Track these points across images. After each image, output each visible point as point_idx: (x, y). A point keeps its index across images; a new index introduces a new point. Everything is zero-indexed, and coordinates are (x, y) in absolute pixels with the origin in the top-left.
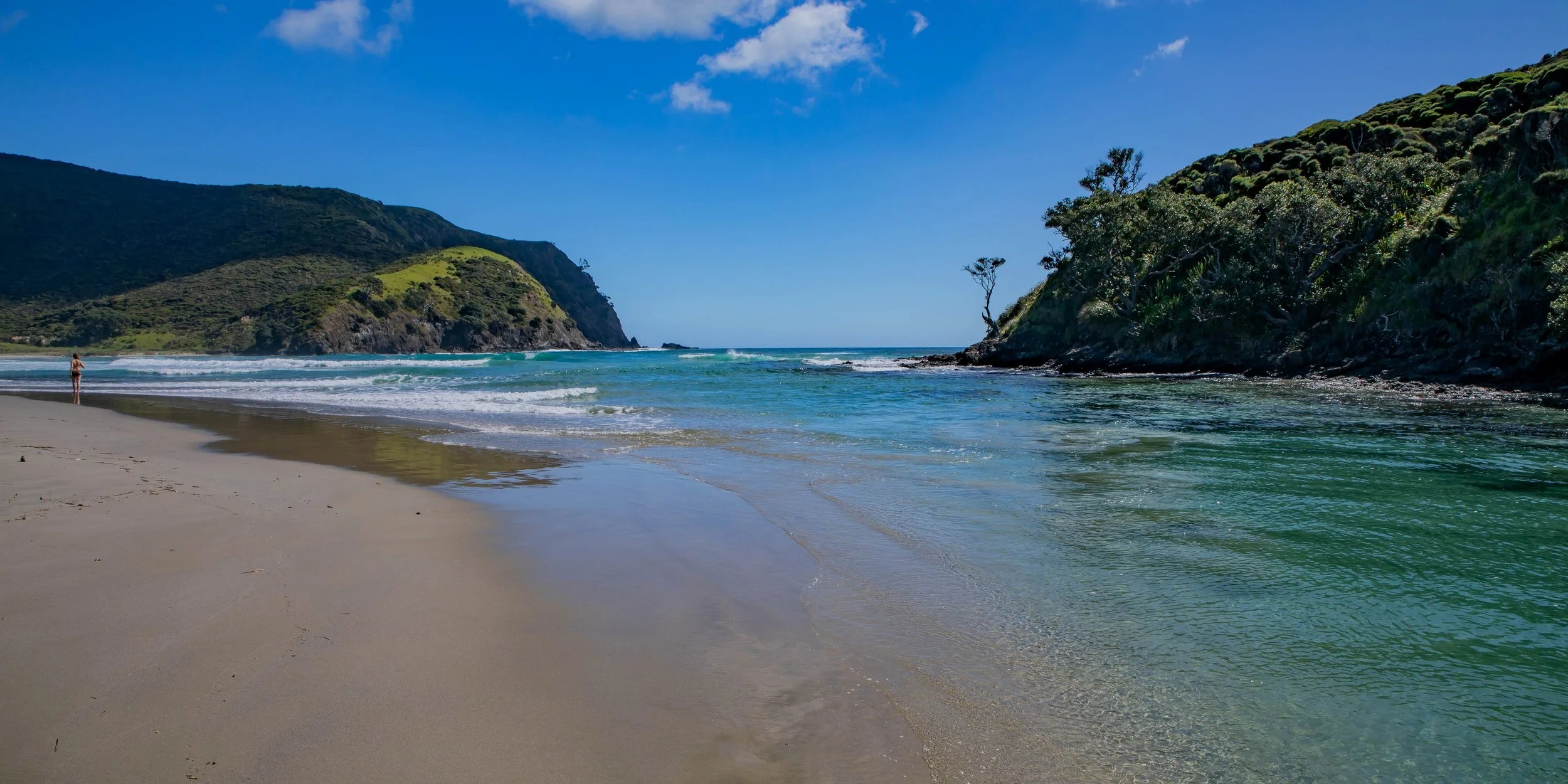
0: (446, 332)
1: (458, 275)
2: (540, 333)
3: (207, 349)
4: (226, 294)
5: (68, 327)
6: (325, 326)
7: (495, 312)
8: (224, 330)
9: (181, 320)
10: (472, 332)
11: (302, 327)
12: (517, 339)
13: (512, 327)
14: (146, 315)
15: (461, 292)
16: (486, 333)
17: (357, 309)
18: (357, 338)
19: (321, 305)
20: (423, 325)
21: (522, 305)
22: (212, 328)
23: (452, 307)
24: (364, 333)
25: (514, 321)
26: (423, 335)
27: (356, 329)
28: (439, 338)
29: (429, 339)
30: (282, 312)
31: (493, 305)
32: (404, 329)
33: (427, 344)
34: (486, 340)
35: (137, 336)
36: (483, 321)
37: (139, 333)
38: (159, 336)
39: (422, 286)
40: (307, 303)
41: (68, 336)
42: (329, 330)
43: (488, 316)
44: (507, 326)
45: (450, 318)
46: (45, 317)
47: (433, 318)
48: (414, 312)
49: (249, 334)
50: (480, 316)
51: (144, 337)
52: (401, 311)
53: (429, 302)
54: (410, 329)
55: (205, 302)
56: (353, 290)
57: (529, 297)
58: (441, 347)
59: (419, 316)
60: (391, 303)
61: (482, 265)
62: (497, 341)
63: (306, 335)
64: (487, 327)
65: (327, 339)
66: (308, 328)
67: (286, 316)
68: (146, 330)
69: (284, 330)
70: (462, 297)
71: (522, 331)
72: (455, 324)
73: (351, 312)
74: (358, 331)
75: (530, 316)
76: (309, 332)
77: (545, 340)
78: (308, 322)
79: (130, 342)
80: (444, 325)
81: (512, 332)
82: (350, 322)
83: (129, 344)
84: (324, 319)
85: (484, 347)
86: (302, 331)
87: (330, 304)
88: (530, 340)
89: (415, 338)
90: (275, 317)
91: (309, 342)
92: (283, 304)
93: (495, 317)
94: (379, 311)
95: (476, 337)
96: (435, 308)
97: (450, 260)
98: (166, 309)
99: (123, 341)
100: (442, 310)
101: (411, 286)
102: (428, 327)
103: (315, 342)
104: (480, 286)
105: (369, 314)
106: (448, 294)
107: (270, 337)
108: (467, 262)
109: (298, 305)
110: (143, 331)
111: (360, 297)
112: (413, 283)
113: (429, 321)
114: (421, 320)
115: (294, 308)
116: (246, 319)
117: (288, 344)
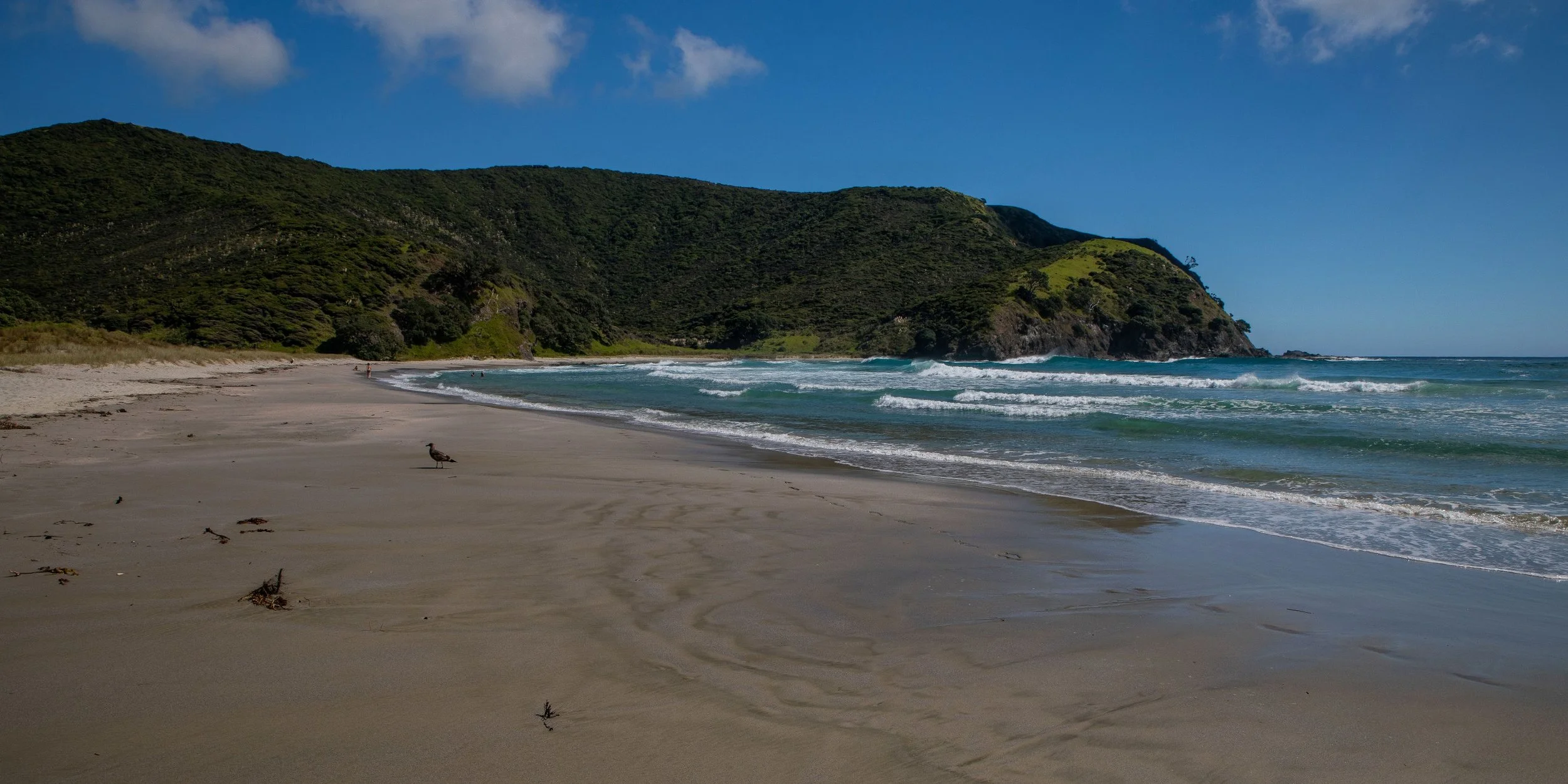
0: (1114, 335)
1: (1110, 270)
2: (1221, 337)
3: (861, 352)
4: (859, 295)
5: (716, 329)
6: (996, 327)
7: (1167, 313)
8: (876, 332)
9: (822, 322)
10: (1144, 335)
11: (969, 327)
12: (1194, 345)
13: (1188, 330)
14: (788, 317)
15: (1124, 290)
16: (1160, 337)
17: (1023, 309)
18: (1024, 341)
19: (985, 303)
20: (1090, 328)
21: (1193, 304)
22: (864, 329)
23: (1117, 306)
24: (1032, 335)
25: (1189, 323)
26: (1090, 338)
27: (1024, 331)
28: (1106, 342)
29: (1097, 343)
30: (938, 312)
31: (1162, 303)
32: (1071, 332)
33: (1095, 349)
34: (1160, 345)
35: (784, 339)
36: (1156, 322)
37: (785, 335)
38: (805, 338)
39: (1082, 282)
40: (968, 302)
41: (718, 339)
42: (1001, 331)
43: (1160, 316)
44: (1182, 328)
45: (1118, 319)
46: (691, 321)
47: (1099, 319)
48: (1079, 312)
49: (906, 336)
50: (1152, 316)
51: (791, 339)
52: (1066, 311)
53: (1094, 301)
54: (1078, 331)
55: (840, 304)
56: (1013, 287)
57: (1198, 295)
58: (1109, 353)
59: (1085, 316)
60: (1056, 301)
61: (1130, 260)
62: (1173, 345)
63: (976, 337)
64: (1160, 329)
65: (999, 342)
66: (976, 329)
67: (945, 316)
68: (790, 332)
69: (950, 332)
70: (1126, 294)
71: (1200, 334)
72: (1125, 325)
73: (1018, 311)
74: (1026, 334)
75: (1207, 318)
76: (979, 333)
77: (1226, 345)
78: (975, 322)
79: (779, 345)
80: (1112, 328)
81: (1189, 335)
82: (1018, 323)
83: (778, 347)
84: (993, 318)
85: (1160, 354)
86: (970, 333)
87: (995, 302)
88: (1210, 346)
89: (1082, 342)
90: (931, 317)
91: (981, 345)
92: (938, 303)
93: (1168, 318)
94: (1046, 309)
95: (1149, 341)
96: (1102, 308)
97: (1094, 254)
98: (803, 311)
99: (772, 344)
100: (1110, 309)
101: (1071, 283)
102: (1095, 329)
103: (987, 345)
104: (1139, 282)
105: (1036, 315)
106: (1110, 291)
107: (931, 340)
108: (1115, 256)
109: (957, 304)
110: (788, 333)
111: (1023, 295)
112: (1071, 279)
113: (1095, 322)
114: (1087, 321)
115: (953, 308)
116: (899, 320)
117: (955, 348)
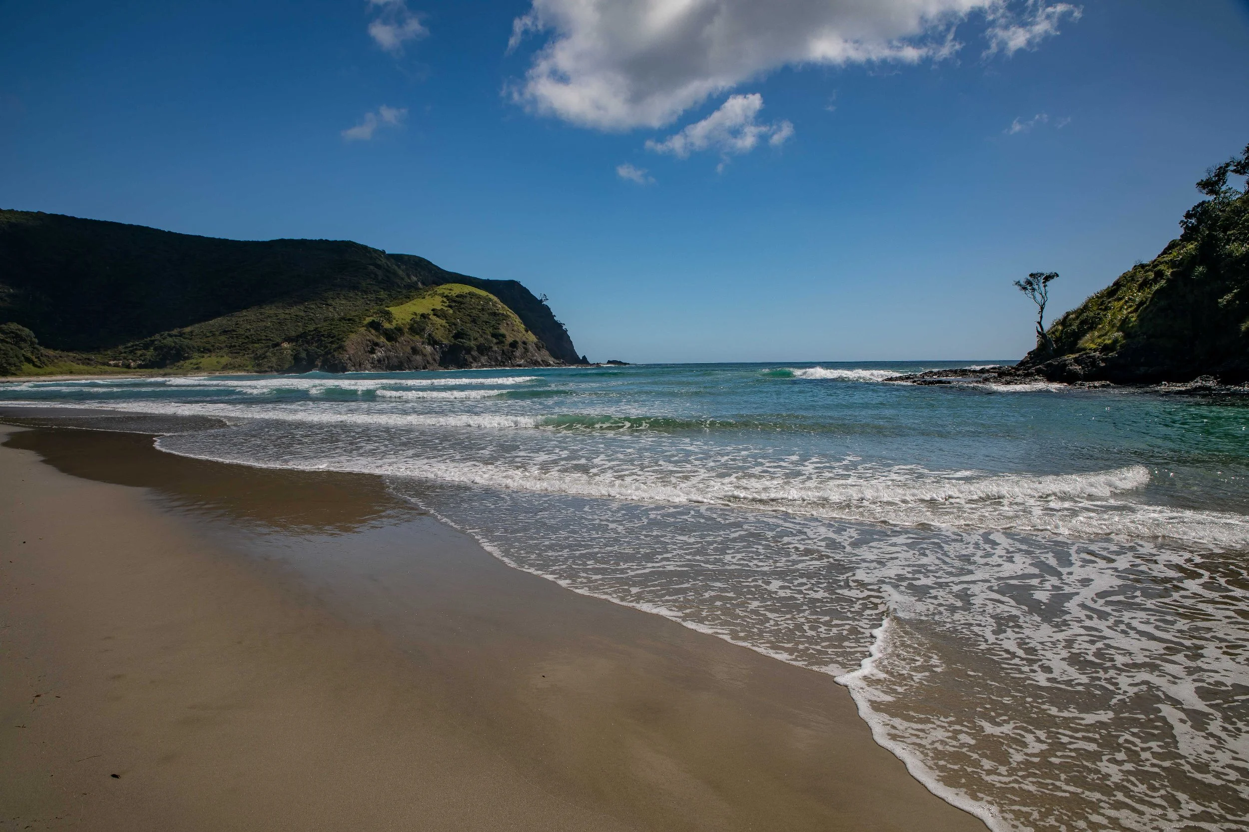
0: (443, 352)
1: (450, 306)
2: (518, 353)
3: (256, 369)
4: (268, 325)
5: (150, 353)
6: (347, 348)
7: (481, 336)
8: (268, 354)
9: (235, 346)
10: (464, 352)
11: (330, 350)
12: (499, 358)
13: (495, 348)
14: (208, 343)
15: (453, 321)
16: (475, 353)
17: (372, 335)
18: (373, 358)
19: (344, 332)
20: (425, 348)
21: (503, 331)
22: (260, 352)
23: (447, 332)
24: (379, 354)
25: (497, 343)
26: (425, 355)
27: (372, 352)
28: (437, 358)
29: (430, 359)
30: (313, 338)
31: (479, 330)
32: (410, 351)
33: (428, 363)
34: (475, 359)
35: (202, 360)
36: (472, 343)
37: (203, 357)
38: (219, 359)
39: (423, 316)
40: (333, 331)
41: (150, 360)
42: (352, 352)
43: (476, 339)
44: (492, 347)
45: (445, 342)
46: (132, 346)
47: (432, 342)
48: (417, 337)
49: (288, 356)
50: (470, 339)
51: (207, 360)
52: (407, 337)
53: (429, 329)
54: (415, 351)
55: (252, 332)
56: (368, 320)
57: (507, 324)
58: (439, 365)
59: (422, 340)
60: (399, 330)
61: (468, 299)
62: (484, 359)
63: (333, 356)
64: (475, 348)
65: (350, 360)
66: (335, 351)
67: (316, 342)
68: (208, 355)
69: (316, 352)
70: (454, 324)
71: (503, 351)
72: (450, 346)
73: (368, 338)
74: (374, 353)
75: (509, 339)
76: (336, 354)
77: (522, 358)
78: (334, 346)
79: (197, 364)
80: (441, 348)
81: (496, 352)
82: (367, 346)
83: (196, 366)
84: (347, 343)
85: (474, 365)
86: (330, 353)
87: (351, 332)
88: (510, 359)
89: (418, 358)
90: (308, 343)
91: (336, 362)
92: (314, 332)
93: (481, 340)
94: (391, 336)
95: (467, 357)
96: (434, 333)
97: (443, 295)
98: (222, 338)
99: (191, 364)
100: (439, 335)
101: (415, 316)
102: (429, 349)
103: (341, 362)
104: (468, 315)
105: (382, 340)
106: (444, 322)
107: (304, 359)
108: (457, 296)
109: (326, 333)
110: (206, 355)
111: (375, 325)
112: (415, 314)
113: (429, 344)
114: (423, 343)
115: (323, 335)
116: (285, 345)
117: (319, 364)
